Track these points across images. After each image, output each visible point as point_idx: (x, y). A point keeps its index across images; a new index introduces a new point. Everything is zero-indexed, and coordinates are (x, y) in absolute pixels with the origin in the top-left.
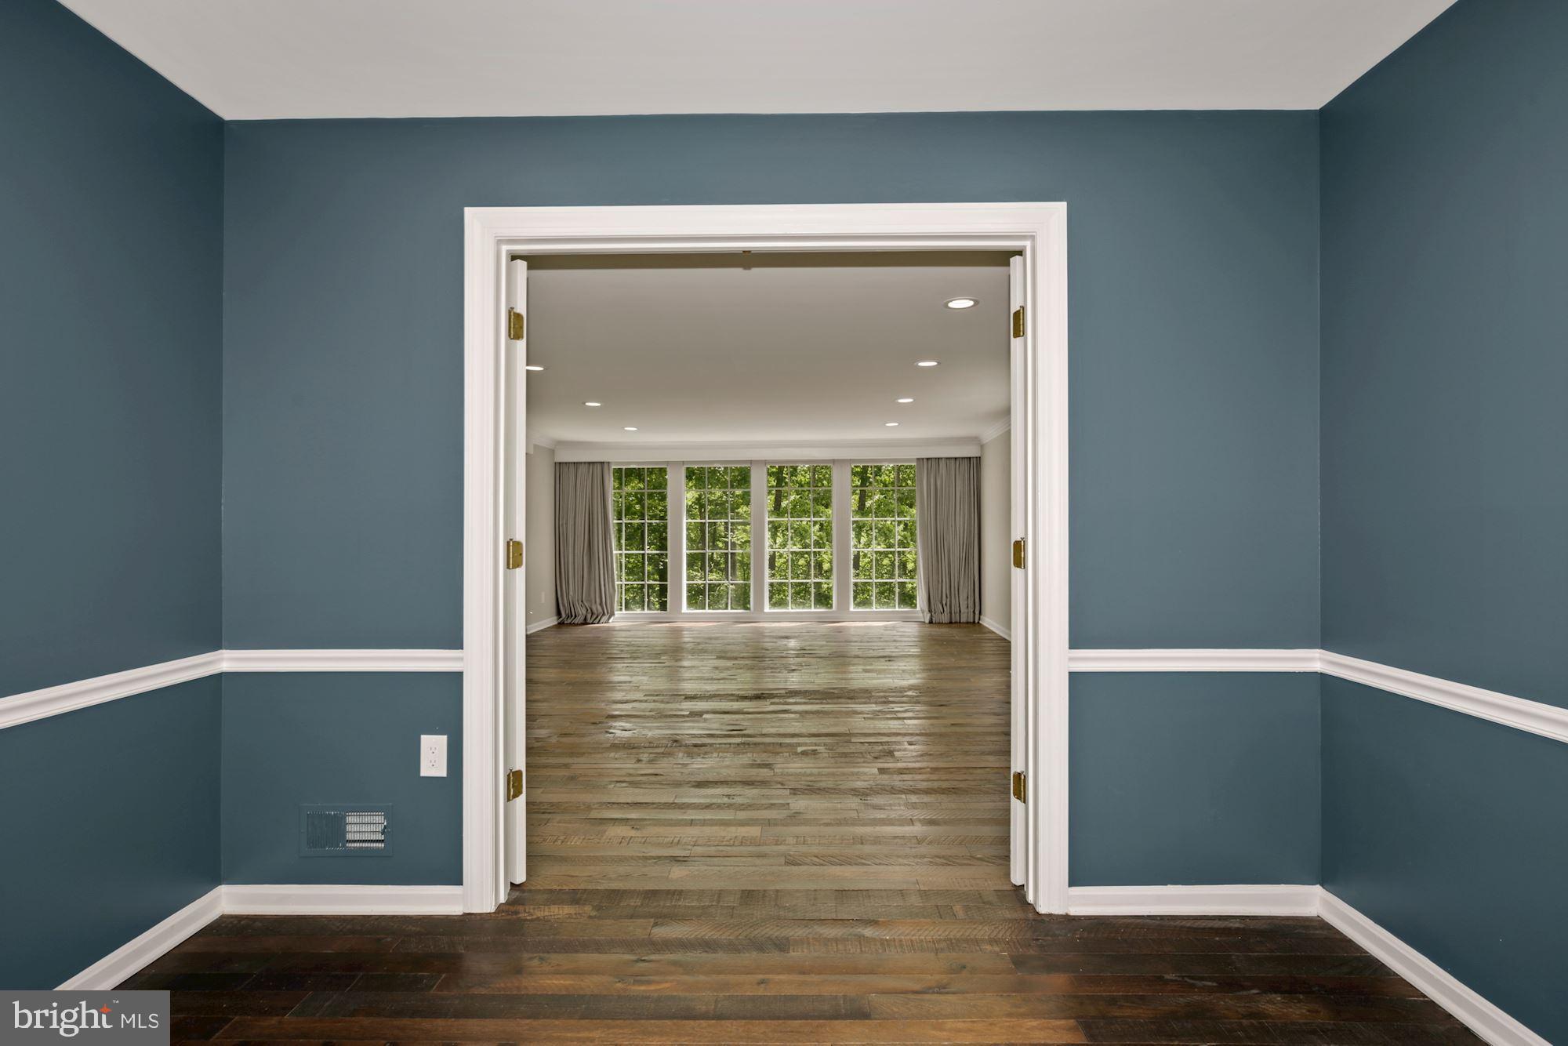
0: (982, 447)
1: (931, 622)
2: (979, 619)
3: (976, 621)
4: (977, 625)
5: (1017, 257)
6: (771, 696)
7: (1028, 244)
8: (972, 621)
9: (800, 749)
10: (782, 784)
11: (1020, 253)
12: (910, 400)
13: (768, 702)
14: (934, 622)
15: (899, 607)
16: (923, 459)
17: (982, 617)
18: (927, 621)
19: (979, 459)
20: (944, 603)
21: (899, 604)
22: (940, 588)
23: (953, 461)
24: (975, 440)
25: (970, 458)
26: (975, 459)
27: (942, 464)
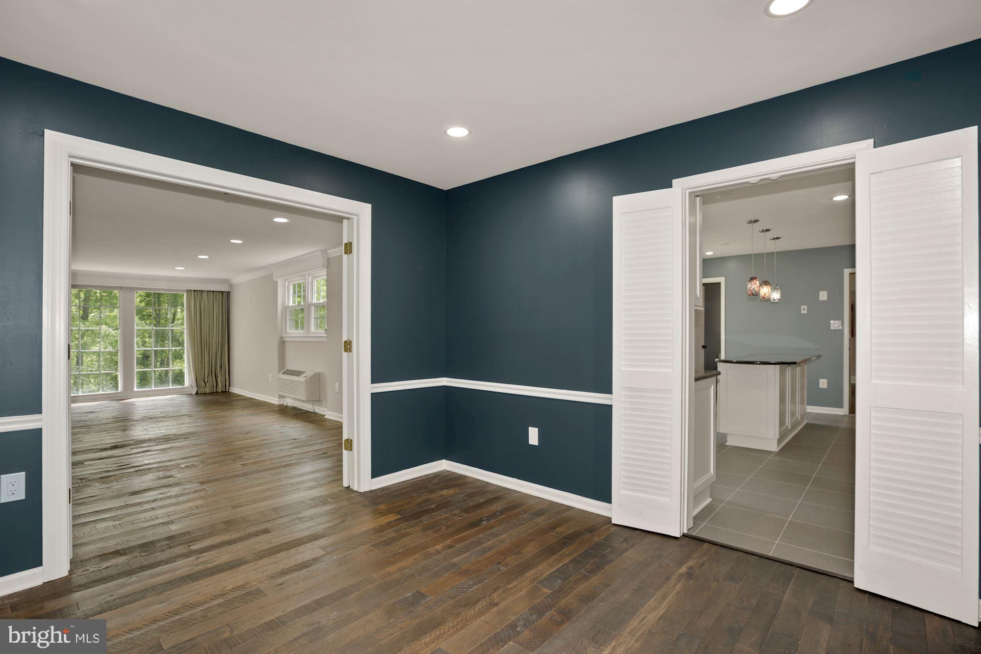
0: (231, 286)
1: (197, 393)
2: (229, 389)
3: (227, 390)
4: (227, 393)
5: (346, 220)
6: (128, 445)
7: (355, 217)
8: (224, 391)
9: (183, 466)
10: (190, 482)
11: (348, 219)
12: (207, 257)
13: (127, 448)
14: (199, 393)
15: (172, 386)
16: (191, 290)
17: (230, 388)
18: (194, 392)
19: (228, 293)
20: (206, 381)
21: (172, 383)
22: (203, 371)
23: (212, 293)
24: (227, 281)
25: (223, 292)
26: (226, 293)
27: (205, 295)
